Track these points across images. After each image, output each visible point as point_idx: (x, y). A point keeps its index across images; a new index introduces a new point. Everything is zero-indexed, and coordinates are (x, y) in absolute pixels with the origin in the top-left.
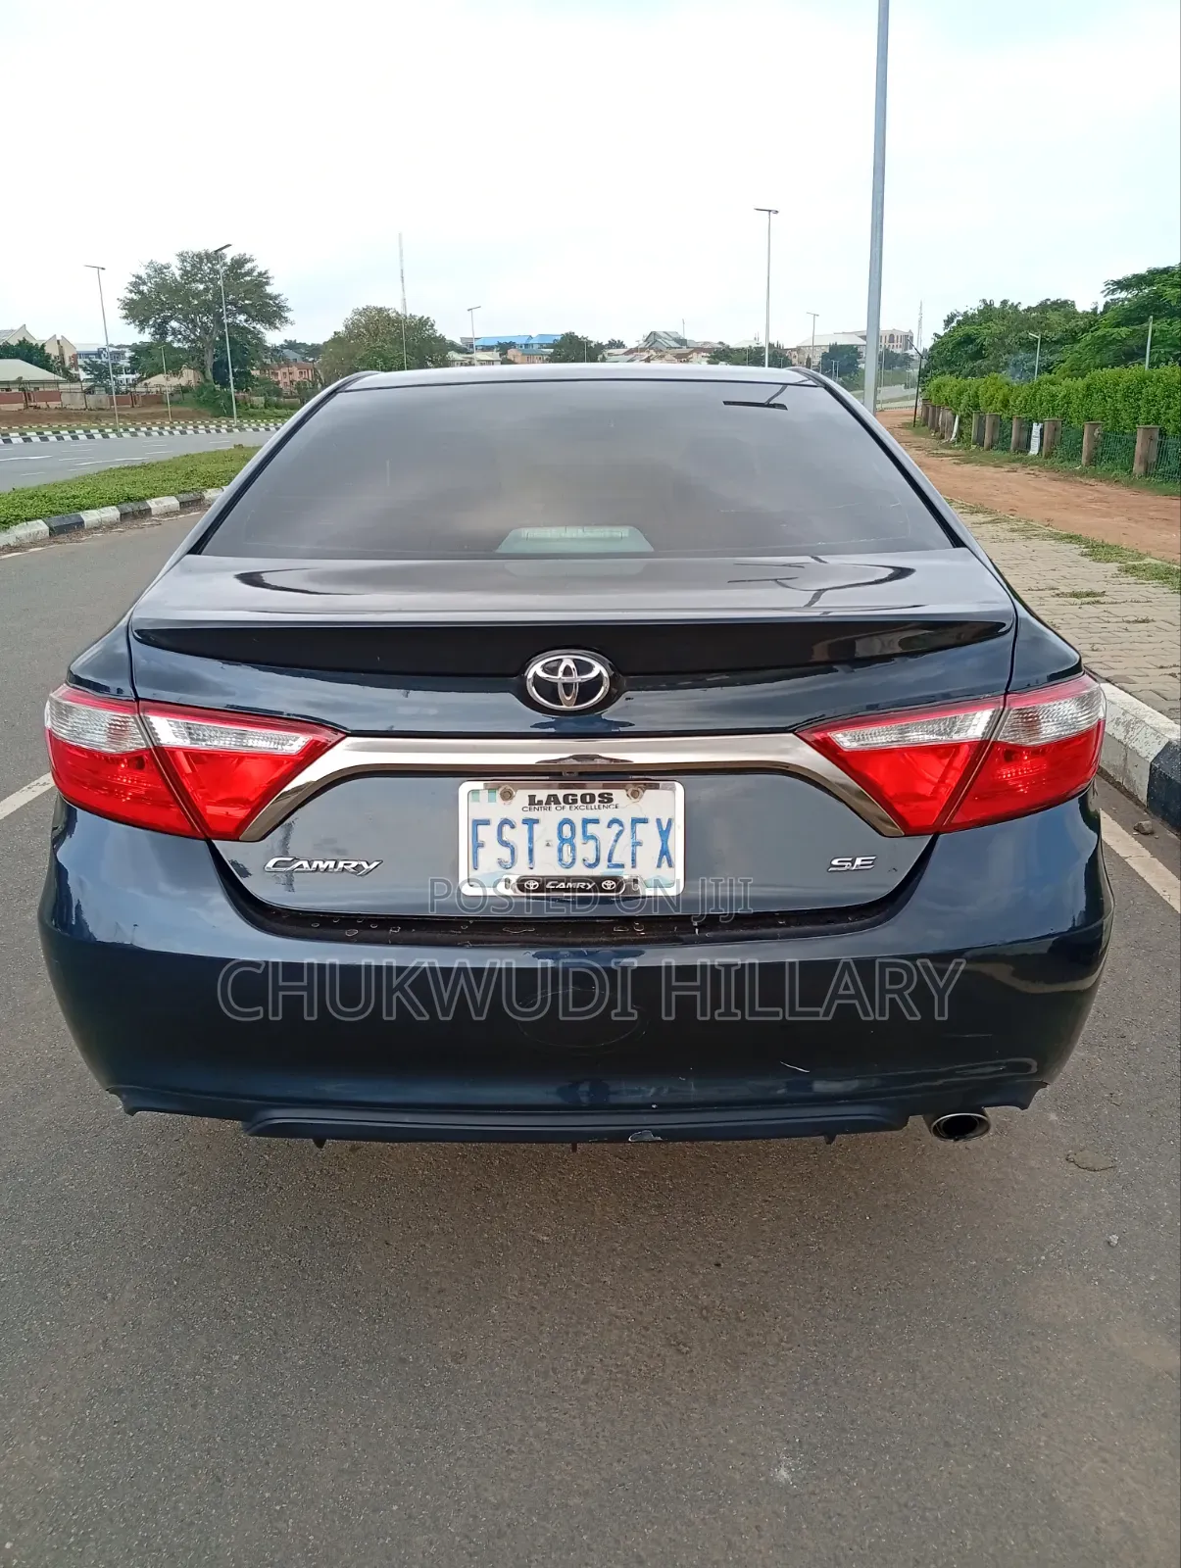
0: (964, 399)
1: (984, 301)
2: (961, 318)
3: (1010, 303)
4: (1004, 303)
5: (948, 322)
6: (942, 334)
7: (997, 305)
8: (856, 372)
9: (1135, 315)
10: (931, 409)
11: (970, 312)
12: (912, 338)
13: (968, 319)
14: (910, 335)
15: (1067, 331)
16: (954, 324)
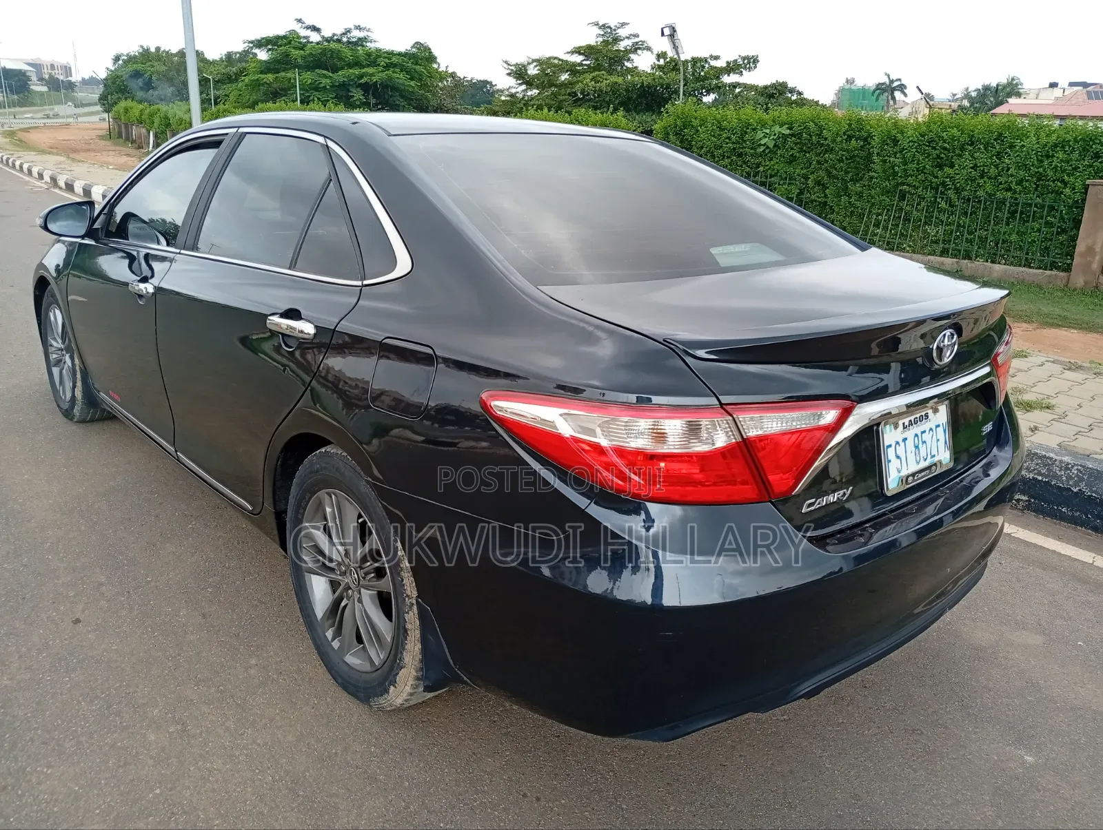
0: (157, 121)
1: (142, 47)
2: (126, 58)
3: (162, 49)
4: (158, 49)
5: (117, 59)
6: (113, 69)
7: (153, 50)
8: (29, 92)
9: (272, 66)
10: (123, 126)
11: (132, 54)
12: (70, 68)
13: (131, 59)
14: (68, 66)
15: (224, 74)
16: (120, 62)
